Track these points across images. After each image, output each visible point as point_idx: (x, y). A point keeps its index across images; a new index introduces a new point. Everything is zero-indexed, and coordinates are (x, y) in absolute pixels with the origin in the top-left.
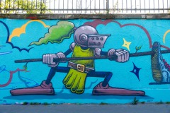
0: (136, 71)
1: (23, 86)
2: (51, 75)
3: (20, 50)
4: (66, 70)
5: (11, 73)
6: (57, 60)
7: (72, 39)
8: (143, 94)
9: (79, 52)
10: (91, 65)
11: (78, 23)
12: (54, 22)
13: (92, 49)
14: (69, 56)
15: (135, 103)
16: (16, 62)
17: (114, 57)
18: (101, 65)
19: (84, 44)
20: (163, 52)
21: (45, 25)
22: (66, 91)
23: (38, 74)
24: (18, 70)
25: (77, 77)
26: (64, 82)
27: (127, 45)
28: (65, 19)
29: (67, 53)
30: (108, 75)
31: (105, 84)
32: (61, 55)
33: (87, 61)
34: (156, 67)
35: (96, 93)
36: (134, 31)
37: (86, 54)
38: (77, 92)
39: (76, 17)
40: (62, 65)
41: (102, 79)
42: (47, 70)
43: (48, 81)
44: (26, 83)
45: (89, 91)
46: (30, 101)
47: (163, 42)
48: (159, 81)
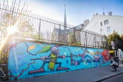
0: (67, 61)
1: (34, 69)
2: (44, 64)
3: (32, 55)
4: (49, 62)
5: (29, 64)
7: (50, 51)
8: (69, 69)
10: (56, 60)
11: (52, 46)
12: (45, 45)
13: (56, 55)
15: (67, 72)
16: (31, 60)
17: (62, 58)
18: (59, 60)
19: (54, 53)
20: (73, 56)
21: (42, 45)
22: (49, 70)
23: (39, 64)
24: (32, 63)
25: (52, 64)
26: (48, 67)
27: (65, 54)
28: (48, 44)
29: (49, 56)
30: (60, 63)
31: (60, 66)
32: (47, 57)
34: (72, 60)
35: (57, 70)
36: (67, 49)
38: (52, 70)
39: (52, 44)
40: (48, 60)
41: (59, 65)
42: (42, 62)
45: (55, 69)
46: (36, 76)
47: (73, 53)
48: (72, 65)
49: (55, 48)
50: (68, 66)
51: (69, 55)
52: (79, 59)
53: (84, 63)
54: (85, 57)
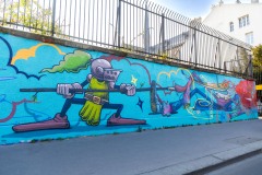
0: (140, 103)
1: (32, 120)
2: (66, 107)
3: (28, 77)
4: (82, 102)
5: (15, 104)
6: (73, 91)
8: (144, 123)
9: (95, 84)
11: (95, 55)
13: (107, 82)
14: (86, 87)
15: (140, 131)
16: (21, 90)
17: (124, 91)
18: (115, 98)
19: (100, 77)
20: (158, 89)
23: (50, 106)
24: (25, 101)
25: (93, 109)
26: (81, 114)
27: (134, 81)
28: (80, 49)
29: (83, 85)
30: (119, 107)
31: (117, 115)
32: (78, 86)
33: (102, 94)
34: (153, 100)
35: (110, 124)
36: (139, 69)
37: (102, 86)
38: (93, 124)
41: (115, 111)
42: (62, 101)
43: (63, 114)
44: (35, 117)
45: (104, 122)
46: (40, 138)
47: (158, 81)
48: (155, 112)
49: (103, 63)
50: (144, 114)
51: (147, 85)
52: (174, 97)
53: (190, 110)
54: (191, 95)
